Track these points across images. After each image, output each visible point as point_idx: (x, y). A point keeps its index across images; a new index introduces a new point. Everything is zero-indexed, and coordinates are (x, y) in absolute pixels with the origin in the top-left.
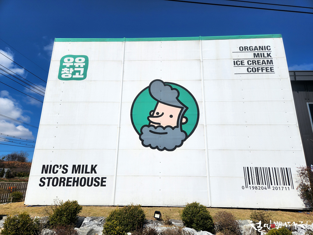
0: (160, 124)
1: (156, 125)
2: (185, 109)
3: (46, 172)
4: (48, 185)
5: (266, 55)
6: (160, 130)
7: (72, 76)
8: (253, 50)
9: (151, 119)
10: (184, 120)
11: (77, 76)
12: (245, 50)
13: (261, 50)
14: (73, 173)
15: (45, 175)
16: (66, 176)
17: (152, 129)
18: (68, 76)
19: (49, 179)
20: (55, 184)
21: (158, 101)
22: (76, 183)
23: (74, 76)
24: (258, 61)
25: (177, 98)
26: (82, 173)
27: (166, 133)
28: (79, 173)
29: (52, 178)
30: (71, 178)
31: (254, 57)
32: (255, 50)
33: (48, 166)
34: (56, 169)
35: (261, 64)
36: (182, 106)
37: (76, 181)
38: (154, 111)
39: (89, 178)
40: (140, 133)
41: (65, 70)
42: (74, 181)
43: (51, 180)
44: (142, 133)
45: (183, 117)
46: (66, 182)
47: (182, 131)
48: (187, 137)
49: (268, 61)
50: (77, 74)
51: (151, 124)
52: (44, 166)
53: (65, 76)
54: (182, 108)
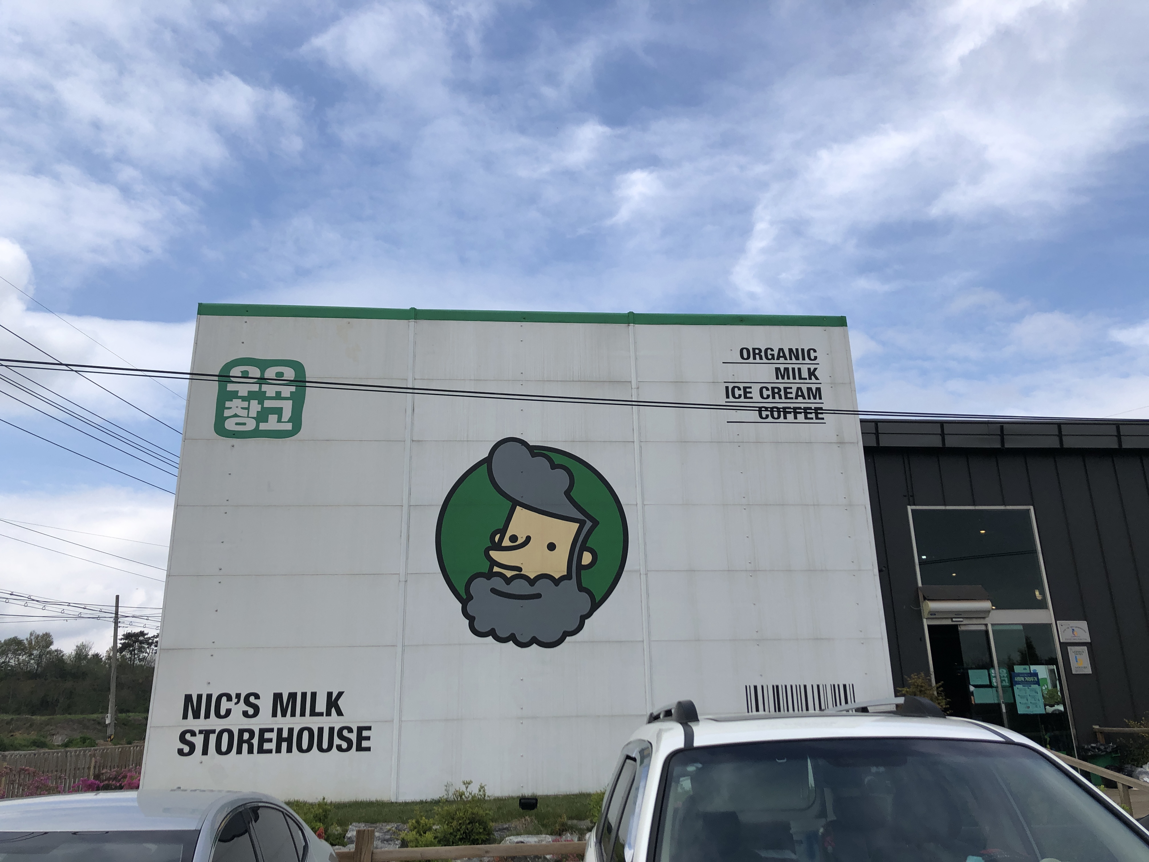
0: (519, 569)
1: (509, 574)
2: (589, 524)
3: (196, 716)
4: (205, 752)
5: (805, 374)
6: (519, 587)
7: (258, 426)
8: (773, 358)
9: (495, 555)
10: (587, 558)
11: (272, 424)
12: (755, 358)
13: (794, 360)
14: (274, 715)
15: (192, 724)
16: (255, 724)
17: (498, 583)
18: (245, 424)
19: (207, 733)
20: (224, 748)
21: (515, 503)
22: (284, 745)
23: (263, 426)
24: (785, 388)
25: (568, 493)
26: (303, 714)
27: (538, 596)
28: (293, 714)
29: (213, 731)
30: (271, 730)
31: (777, 378)
32: (778, 359)
33: (200, 697)
34: (225, 704)
35: (792, 398)
36: (581, 517)
37: (285, 740)
38: (503, 532)
39: (321, 730)
40: (465, 597)
41: (235, 406)
42: (280, 740)
43: (213, 738)
44: (470, 598)
45: (584, 548)
46: (255, 741)
47: (581, 588)
48: (595, 606)
49: (809, 389)
50: (273, 418)
51: (496, 569)
52: (188, 698)
53: (237, 424)
54: (582, 524)
